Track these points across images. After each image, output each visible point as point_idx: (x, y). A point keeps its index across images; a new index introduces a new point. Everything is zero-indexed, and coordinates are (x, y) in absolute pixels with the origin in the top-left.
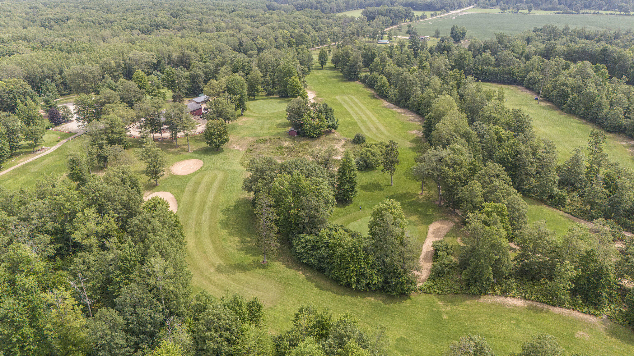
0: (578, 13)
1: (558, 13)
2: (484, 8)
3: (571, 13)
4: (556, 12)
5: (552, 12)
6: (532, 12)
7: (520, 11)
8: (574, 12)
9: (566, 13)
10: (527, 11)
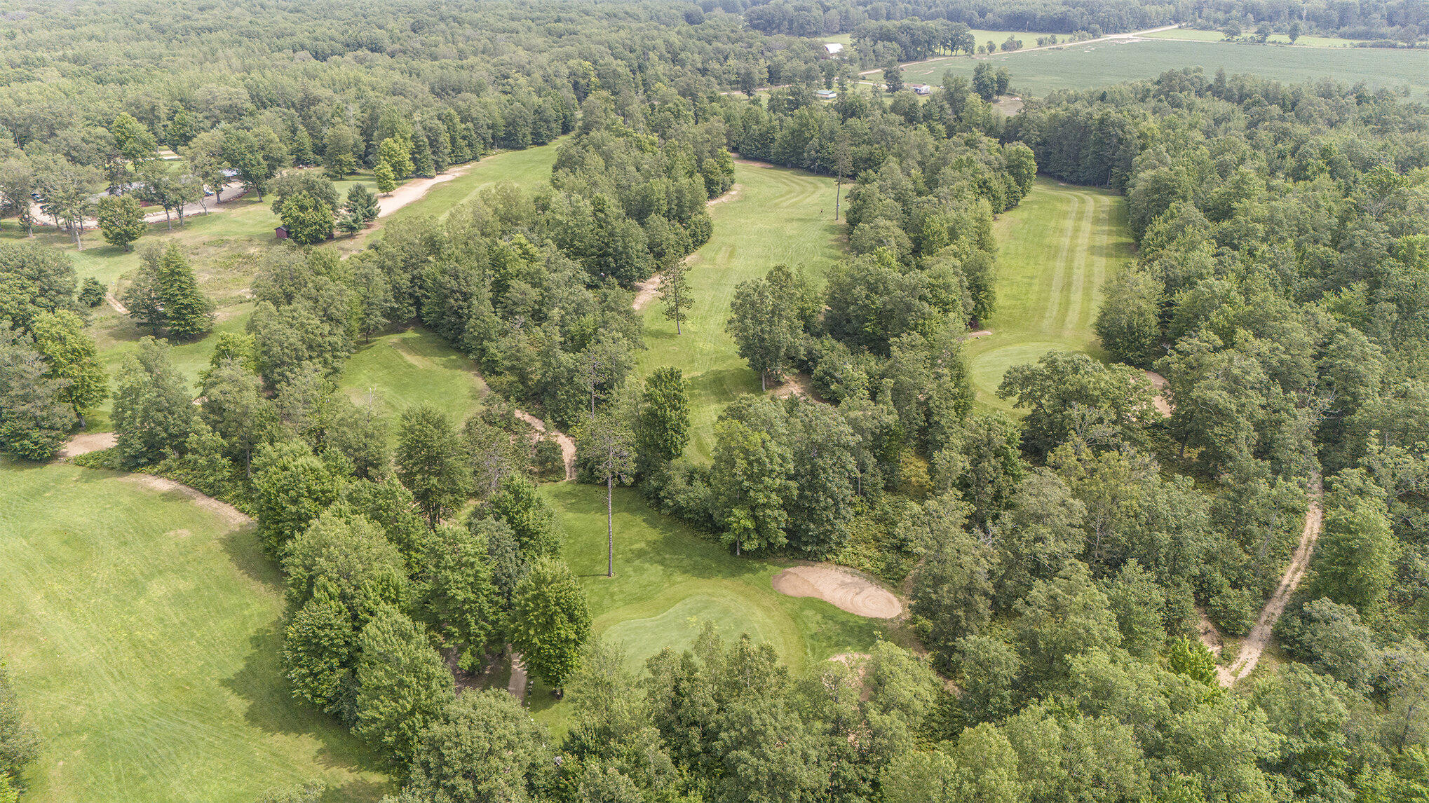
0: (1412, 47)
1: (1362, 46)
2: (1204, 28)
3: (1394, 46)
4: (1356, 42)
5: (1348, 42)
6: (1301, 39)
7: (1271, 38)
8: (1400, 43)
9: (1381, 46)
10: (1285, 38)
